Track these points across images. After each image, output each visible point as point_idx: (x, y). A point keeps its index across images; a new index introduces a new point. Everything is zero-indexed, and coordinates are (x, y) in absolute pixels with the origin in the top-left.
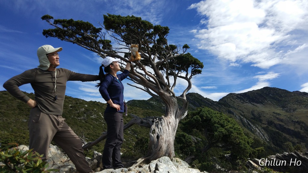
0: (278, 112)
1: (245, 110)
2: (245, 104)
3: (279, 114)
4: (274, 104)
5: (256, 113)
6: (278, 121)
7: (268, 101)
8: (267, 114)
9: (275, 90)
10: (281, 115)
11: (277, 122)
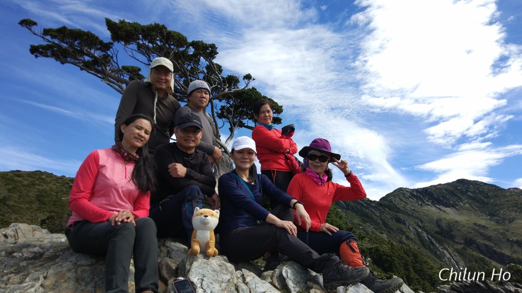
0: (483, 222)
1: (425, 217)
2: (426, 208)
3: (484, 227)
4: (475, 210)
5: (443, 225)
6: (483, 239)
7: (464, 204)
8: (464, 226)
9: (477, 184)
10: (487, 228)
11: (480, 241)
